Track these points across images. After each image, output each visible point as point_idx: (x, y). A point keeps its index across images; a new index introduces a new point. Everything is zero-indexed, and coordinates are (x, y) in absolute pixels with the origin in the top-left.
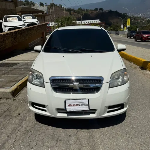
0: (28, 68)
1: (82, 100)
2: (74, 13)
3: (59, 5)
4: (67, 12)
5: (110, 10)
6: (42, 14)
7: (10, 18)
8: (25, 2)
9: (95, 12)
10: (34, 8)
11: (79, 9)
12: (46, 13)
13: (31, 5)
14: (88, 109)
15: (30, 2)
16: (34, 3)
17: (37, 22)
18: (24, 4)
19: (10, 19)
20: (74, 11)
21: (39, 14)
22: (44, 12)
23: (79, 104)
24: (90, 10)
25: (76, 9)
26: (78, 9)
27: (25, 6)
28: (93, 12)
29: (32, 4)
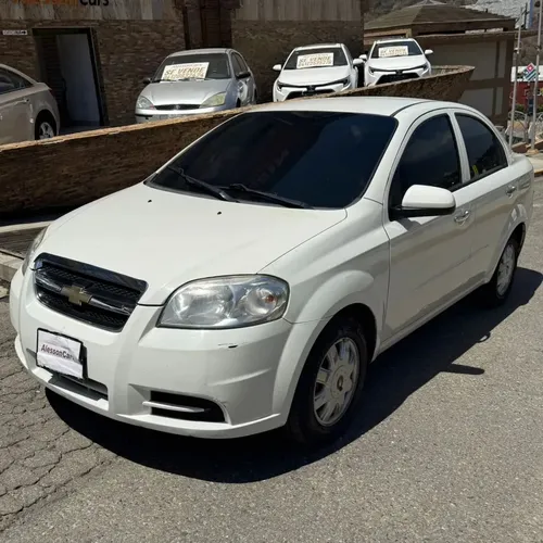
1: (69, 340)
6: (505, 30)
7: (309, 57)
10: (476, 8)
12: (523, 27)
14: (79, 375)
17: (424, 67)
19: (308, 60)
21: (493, 30)
22: (513, 21)
23: (62, 350)
27: (436, 4)
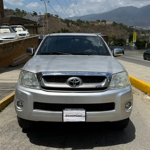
0: (6, 89)
2: (72, 25)
3: (55, 15)
4: (64, 24)
5: (114, 22)
8: (16, 10)
9: (97, 24)
10: (25, 18)
11: (79, 20)
12: (39, 24)
13: (22, 14)
15: (21, 11)
16: (26, 12)
18: (14, 14)
20: (73, 22)
22: (36, 23)
24: (91, 22)
25: (75, 20)
26: (77, 20)
27: (15, 16)
28: (94, 25)
29: (24, 13)
